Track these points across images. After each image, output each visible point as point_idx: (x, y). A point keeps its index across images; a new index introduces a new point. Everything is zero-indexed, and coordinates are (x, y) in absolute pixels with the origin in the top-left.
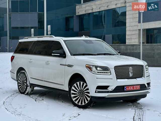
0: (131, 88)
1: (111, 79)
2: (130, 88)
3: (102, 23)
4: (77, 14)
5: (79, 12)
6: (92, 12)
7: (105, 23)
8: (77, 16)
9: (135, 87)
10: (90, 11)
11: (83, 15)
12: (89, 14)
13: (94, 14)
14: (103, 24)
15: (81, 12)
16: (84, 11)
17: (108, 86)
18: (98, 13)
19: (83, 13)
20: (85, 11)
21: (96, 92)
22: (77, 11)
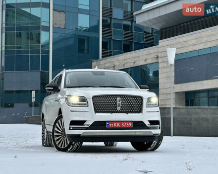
0: (117, 125)
1: (88, 112)
2: (115, 125)
9: (124, 124)
17: (85, 121)
21: (70, 129)
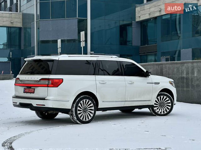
3: (177, 31)
4: (137, 20)
5: (140, 17)
6: (160, 15)
7: (180, 30)
8: (138, 22)
10: (157, 14)
11: (147, 21)
12: (155, 18)
13: (164, 18)
14: (177, 33)
15: (144, 16)
16: (148, 15)
18: (169, 16)
19: (147, 17)
20: (150, 14)
22: (137, 15)
